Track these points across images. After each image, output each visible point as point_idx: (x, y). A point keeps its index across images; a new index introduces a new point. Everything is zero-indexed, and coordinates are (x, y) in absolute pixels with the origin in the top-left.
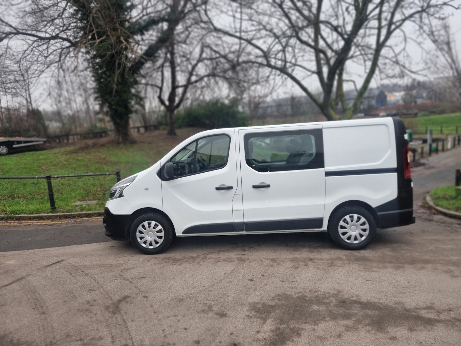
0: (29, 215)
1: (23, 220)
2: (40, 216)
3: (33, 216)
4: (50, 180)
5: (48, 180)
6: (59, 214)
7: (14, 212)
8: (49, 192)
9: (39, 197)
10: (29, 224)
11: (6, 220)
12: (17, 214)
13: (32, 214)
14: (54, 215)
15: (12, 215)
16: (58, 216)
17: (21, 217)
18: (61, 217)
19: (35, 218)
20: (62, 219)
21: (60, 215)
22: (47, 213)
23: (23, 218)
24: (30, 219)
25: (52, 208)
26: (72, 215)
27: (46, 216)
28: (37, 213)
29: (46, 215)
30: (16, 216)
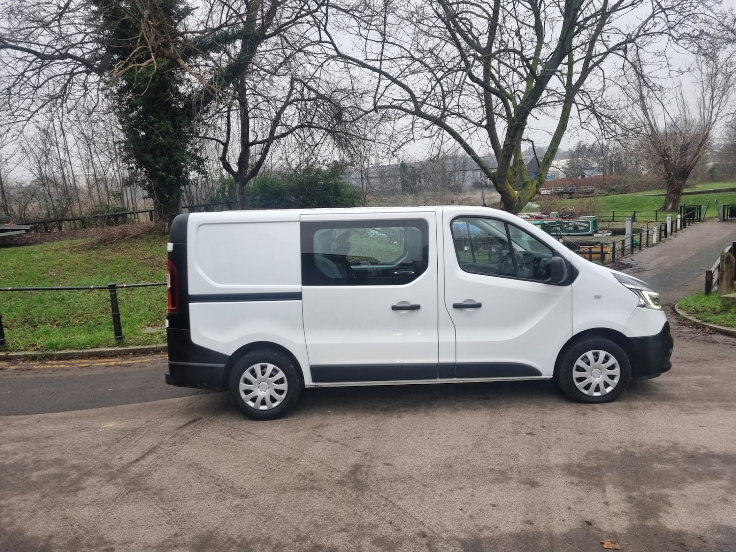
0: (81, 351)
1: (70, 359)
2: (99, 352)
3: (88, 353)
4: (115, 291)
5: (111, 292)
6: (131, 348)
7: (53, 346)
8: (113, 311)
9: (78, 322)
10: (87, 365)
11: (40, 360)
12: (58, 350)
13: (85, 349)
14: (123, 350)
15: (50, 352)
16: (130, 351)
17: (66, 354)
18: (135, 353)
19: (91, 356)
20: (138, 356)
21: (133, 350)
22: (110, 347)
23: (70, 357)
24: (82, 356)
25: (116, 339)
26: (153, 348)
27: (110, 352)
28: (94, 348)
29: (110, 349)
30: (58, 352)
